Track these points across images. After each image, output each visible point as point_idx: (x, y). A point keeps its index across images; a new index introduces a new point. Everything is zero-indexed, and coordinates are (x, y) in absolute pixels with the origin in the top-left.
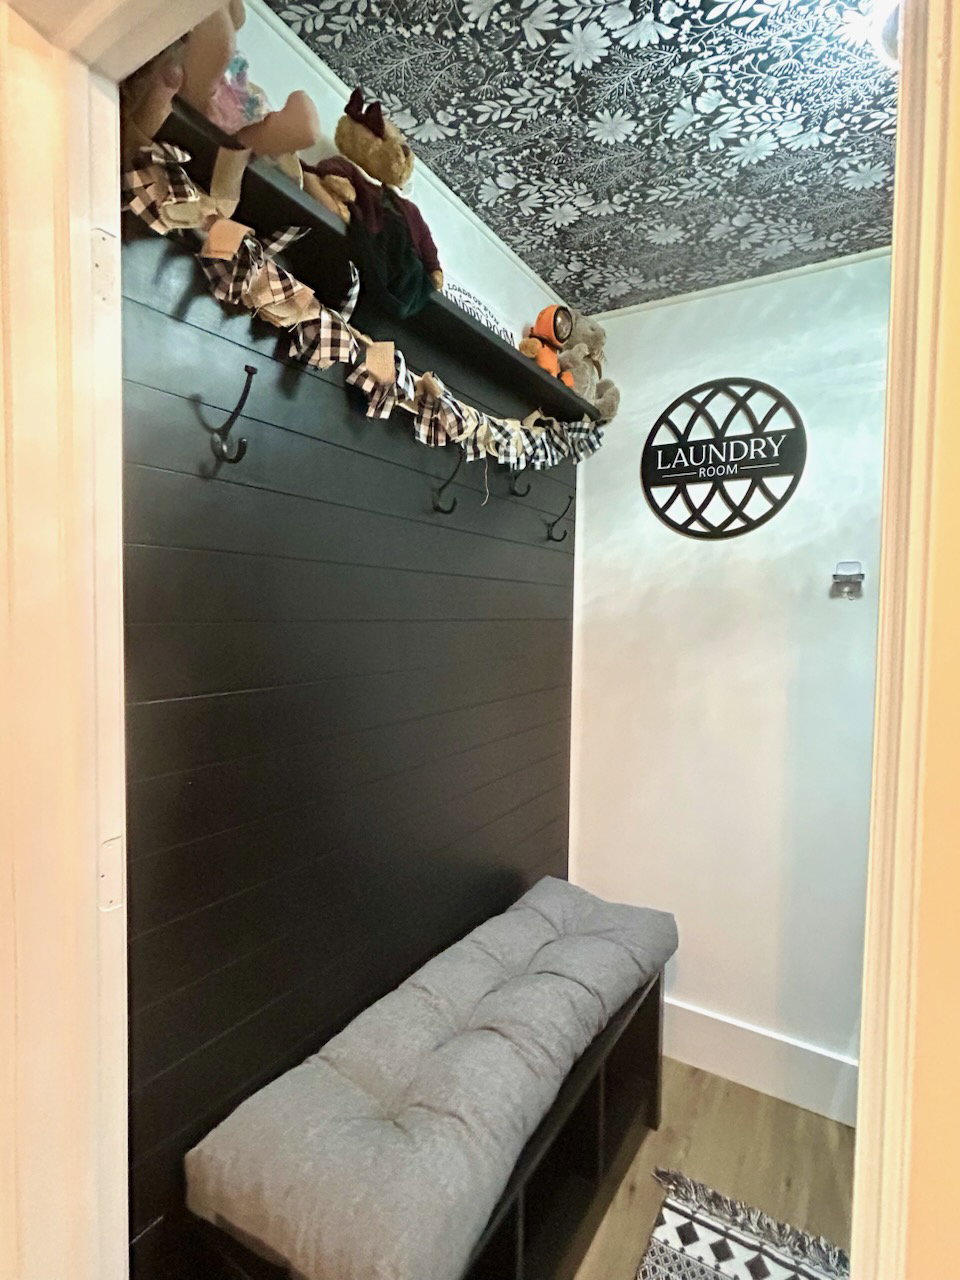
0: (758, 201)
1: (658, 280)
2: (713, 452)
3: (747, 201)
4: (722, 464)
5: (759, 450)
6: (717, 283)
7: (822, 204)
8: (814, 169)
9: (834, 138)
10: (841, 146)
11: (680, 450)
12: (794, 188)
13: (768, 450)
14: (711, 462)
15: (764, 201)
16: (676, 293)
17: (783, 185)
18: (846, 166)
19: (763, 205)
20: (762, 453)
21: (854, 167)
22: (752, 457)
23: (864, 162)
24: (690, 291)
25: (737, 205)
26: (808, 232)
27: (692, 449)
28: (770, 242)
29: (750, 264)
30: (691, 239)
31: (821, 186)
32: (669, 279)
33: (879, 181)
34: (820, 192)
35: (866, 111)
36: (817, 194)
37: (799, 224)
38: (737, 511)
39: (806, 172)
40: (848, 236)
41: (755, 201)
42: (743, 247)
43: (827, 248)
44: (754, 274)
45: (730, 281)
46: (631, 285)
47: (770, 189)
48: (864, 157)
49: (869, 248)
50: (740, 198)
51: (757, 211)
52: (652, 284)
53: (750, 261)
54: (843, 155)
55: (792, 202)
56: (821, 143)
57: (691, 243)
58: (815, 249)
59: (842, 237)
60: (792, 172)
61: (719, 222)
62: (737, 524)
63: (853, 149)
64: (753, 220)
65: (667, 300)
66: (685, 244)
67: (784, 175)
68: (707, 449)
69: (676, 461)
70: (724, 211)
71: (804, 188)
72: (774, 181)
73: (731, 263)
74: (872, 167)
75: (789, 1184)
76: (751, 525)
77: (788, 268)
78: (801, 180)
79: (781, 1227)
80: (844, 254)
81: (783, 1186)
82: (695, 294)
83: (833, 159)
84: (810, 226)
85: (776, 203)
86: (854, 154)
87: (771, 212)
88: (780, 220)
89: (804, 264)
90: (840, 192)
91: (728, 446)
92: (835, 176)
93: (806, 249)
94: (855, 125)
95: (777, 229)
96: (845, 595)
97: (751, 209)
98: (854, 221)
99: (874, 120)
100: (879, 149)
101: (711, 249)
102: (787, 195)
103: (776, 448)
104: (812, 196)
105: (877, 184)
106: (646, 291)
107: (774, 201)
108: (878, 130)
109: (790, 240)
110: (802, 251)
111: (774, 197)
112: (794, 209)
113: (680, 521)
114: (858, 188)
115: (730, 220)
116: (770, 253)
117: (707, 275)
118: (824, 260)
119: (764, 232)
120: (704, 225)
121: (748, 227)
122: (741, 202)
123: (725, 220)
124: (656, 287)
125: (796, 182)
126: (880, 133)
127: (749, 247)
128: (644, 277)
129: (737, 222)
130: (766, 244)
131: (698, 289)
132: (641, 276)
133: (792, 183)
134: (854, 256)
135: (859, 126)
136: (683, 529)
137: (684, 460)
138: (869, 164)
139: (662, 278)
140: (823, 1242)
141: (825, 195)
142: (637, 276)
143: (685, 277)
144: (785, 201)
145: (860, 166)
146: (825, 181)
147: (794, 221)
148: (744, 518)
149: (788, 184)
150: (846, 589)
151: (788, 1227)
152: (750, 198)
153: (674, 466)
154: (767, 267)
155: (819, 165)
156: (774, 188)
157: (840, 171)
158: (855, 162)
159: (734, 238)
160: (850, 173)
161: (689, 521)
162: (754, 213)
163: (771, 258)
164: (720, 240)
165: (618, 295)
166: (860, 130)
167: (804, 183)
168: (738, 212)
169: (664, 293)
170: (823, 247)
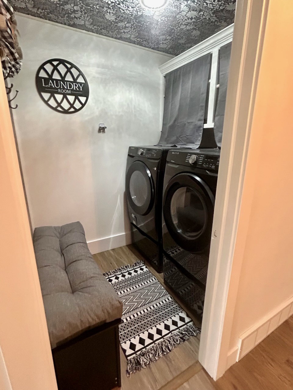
0: (85, 6)
1: (38, 10)
2: (62, 84)
3: (82, 4)
4: (66, 89)
5: (76, 87)
6: (57, 22)
7: (98, 17)
8: (102, 7)
9: (111, 3)
10: (111, 6)
11: (51, 81)
12: (95, 9)
13: (79, 87)
14: (62, 88)
15: (86, 7)
16: (41, 17)
17: (93, 6)
18: (109, 12)
19: (85, 8)
20: (77, 88)
21: (110, 13)
22: (75, 89)
23: (112, 13)
24: (46, 19)
25: (79, 3)
26: (90, 22)
27: (55, 81)
28: (80, 19)
29: (70, 22)
30: (59, 4)
31: (100, 12)
32: (42, 12)
33: (112, 20)
34: (99, 14)
35: (120, 2)
36: (98, 14)
37: (90, 19)
38: (72, 106)
39: (100, 7)
40: (98, 28)
41: (84, 5)
42: (72, 16)
43: (91, 29)
44: (69, 25)
45: (61, 23)
46: (26, 6)
47: (90, 5)
48: (113, 12)
49: (100, 34)
50: (81, 2)
51: (82, 8)
52: (35, 10)
53: (71, 21)
54: (110, 8)
55: (92, 12)
56: (108, 2)
57: (58, 5)
58: (89, 27)
59: (96, 28)
60: (97, 4)
61: (70, 4)
62: (72, 110)
63: (112, 9)
64: (80, 10)
65: (37, 18)
66: (56, 4)
67: (95, 4)
68: (60, 83)
69: (49, 85)
70: (74, 2)
71: (97, 10)
72: (92, 3)
73: (65, 18)
74: (113, 15)
75: (111, 264)
76: (76, 110)
77: (79, 29)
78: (98, 8)
79: (115, 270)
80: (94, 33)
81: (111, 265)
82: (47, 21)
83: (107, 8)
84: (92, 21)
85: (88, 10)
86: (112, 10)
87: (86, 11)
88: (86, 14)
89: (83, 30)
90: (103, 17)
91: (67, 84)
92: (105, 12)
93: (87, 26)
94: (116, 3)
95: (84, 16)
96: (102, 132)
97: (81, 7)
98: (101, 26)
99: (120, 5)
100: (117, 12)
101: (62, 11)
102: (92, 9)
103: (81, 88)
104: (97, 13)
105: (111, 20)
106: (31, 11)
107: (88, 9)
108: (120, 8)
109: (85, 21)
110: (85, 26)
111: (89, 7)
112: (91, 14)
113: (54, 107)
114: (107, 19)
115: (74, 6)
116: (77, 22)
117: (56, 17)
118: (89, 31)
119: (80, 15)
120: (66, 2)
121: (77, 11)
122: (80, 3)
123: (72, 5)
124: (36, 12)
125: (96, 8)
126: (119, 9)
127: (73, 17)
128: (33, 6)
129: (75, 8)
130: (78, 19)
131: (49, 20)
132: (33, 5)
133: (95, 7)
134: (96, 34)
135: (117, 4)
136: (55, 109)
137: (53, 85)
138: (113, 14)
139: (40, 10)
140: (122, 267)
141: (100, 15)
142: (31, 4)
143: (48, 14)
144: (91, 10)
145: (111, 14)
146: (102, 12)
147: (89, 17)
148: (74, 108)
149: (94, 6)
150: (102, 131)
151: (116, 269)
152: (83, 4)
153: (49, 86)
154: (74, 25)
155: (104, 7)
156: (91, 5)
157: (107, 12)
158: (111, 12)
159: (71, 11)
160: (108, 14)
161: (57, 107)
162: (81, 8)
163: (77, 23)
164: (67, 9)
165: (19, 6)
166: (116, 5)
167: (98, 9)
168: (77, 5)
169: (36, 15)
170: (91, 28)
